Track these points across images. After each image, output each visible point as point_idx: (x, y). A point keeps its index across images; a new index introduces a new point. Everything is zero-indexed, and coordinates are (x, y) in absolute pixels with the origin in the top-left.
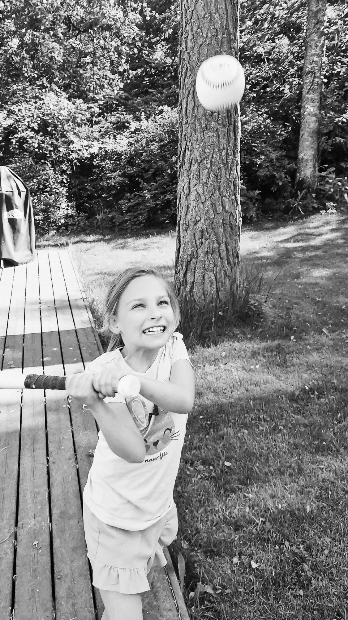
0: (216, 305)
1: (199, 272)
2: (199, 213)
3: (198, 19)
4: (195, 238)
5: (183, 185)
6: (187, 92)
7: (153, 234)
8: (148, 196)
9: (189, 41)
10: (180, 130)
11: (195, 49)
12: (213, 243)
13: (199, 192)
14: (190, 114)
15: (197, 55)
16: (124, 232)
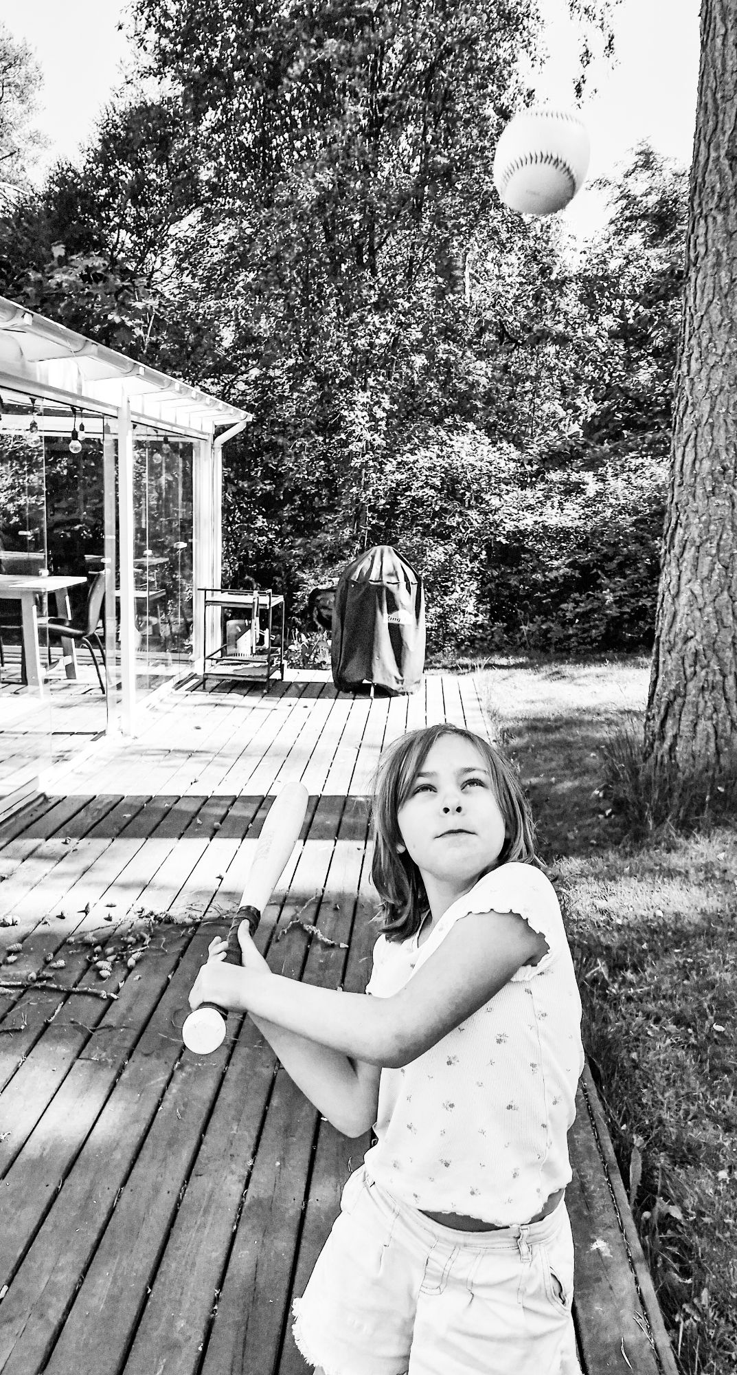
0: (713, 775)
1: (686, 720)
2: (692, 625)
3: (711, 327)
4: (683, 663)
5: (669, 580)
6: (685, 437)
7: (612, 661)
8: (610, 598)
9: (693, 362)
10: (670, 495)
11: (702, 373)
12: (715, 674)
13: (696, 592)
14: (687, 470)
15: (705, 382)
16: (564, 654)
